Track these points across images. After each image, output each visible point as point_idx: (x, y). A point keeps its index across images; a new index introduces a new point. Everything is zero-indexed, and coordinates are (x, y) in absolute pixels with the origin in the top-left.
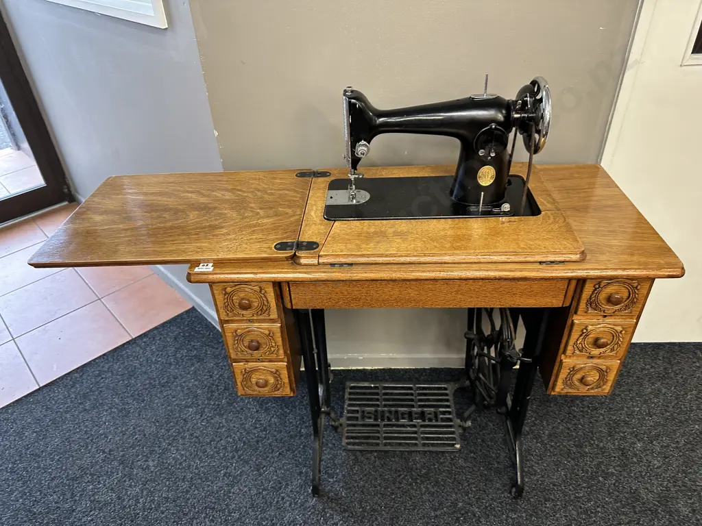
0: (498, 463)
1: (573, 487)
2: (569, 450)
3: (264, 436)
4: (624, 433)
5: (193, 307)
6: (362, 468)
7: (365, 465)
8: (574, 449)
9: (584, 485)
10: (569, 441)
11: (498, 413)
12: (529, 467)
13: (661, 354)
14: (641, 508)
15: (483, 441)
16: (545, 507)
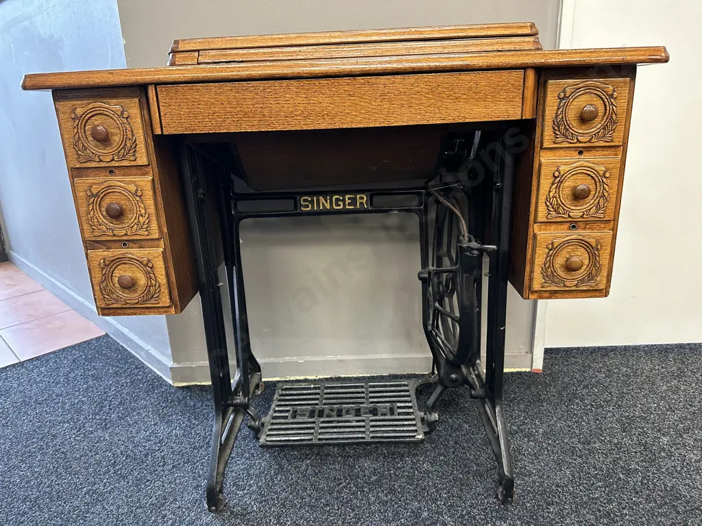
0: (478, 465)
1: (585, 488)
2: (573, 447)
3: (157, 448)
4: (643, 428)
5: (106, 334)
6: (287, 478)
7: (292, 475)
8: (580, 446)
9: (600, 484)
10: (571, 438)
11: (472, 397)
12: (521, 468)
13: (670, 356)
14: (685, 507)
15: (456, 443)
16: (549, 512)
